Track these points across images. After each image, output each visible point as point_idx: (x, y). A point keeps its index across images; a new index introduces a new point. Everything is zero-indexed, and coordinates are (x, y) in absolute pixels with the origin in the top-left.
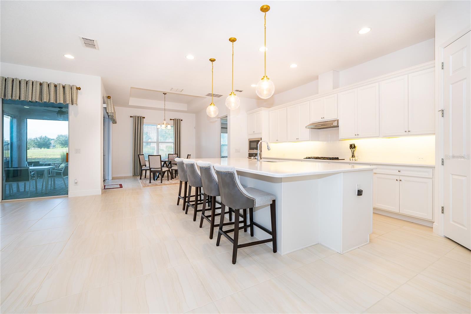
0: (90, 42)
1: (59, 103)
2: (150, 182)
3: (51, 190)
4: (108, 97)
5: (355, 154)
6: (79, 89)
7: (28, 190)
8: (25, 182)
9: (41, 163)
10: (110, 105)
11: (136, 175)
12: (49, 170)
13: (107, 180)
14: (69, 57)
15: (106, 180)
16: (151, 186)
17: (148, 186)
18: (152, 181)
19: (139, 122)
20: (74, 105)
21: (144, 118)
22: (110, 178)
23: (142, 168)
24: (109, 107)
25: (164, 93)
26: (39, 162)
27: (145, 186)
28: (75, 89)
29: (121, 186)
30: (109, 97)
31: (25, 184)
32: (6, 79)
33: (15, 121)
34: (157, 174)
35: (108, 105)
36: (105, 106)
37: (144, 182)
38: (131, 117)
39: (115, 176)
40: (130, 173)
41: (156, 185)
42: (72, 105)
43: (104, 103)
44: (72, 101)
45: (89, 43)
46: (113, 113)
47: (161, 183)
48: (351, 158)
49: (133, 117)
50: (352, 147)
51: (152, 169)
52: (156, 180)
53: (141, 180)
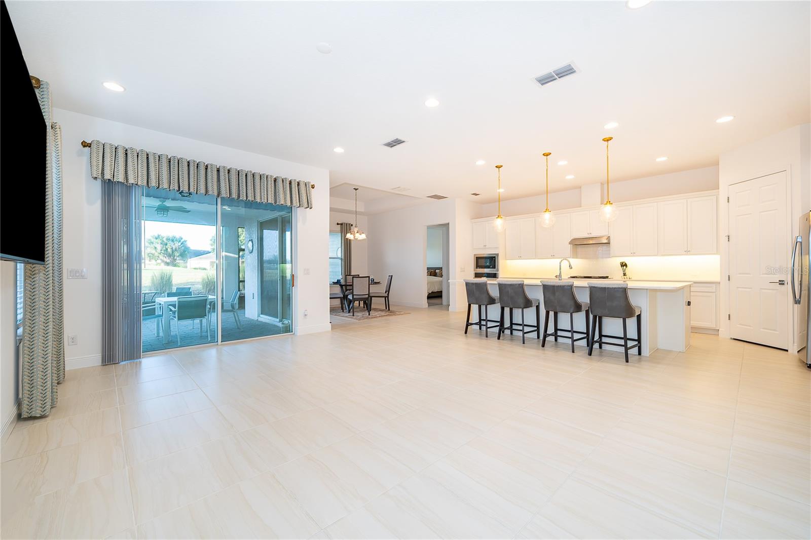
5: (627, 272)
6: (313, 187)
8: (201, 319)
14: (338, 150)
28: (310, 187)
31: (201, 321)
32: (229, 170)
44: (308, 204)
47: (369, 314)
48: (623, 277)
50: (624, 265)
51: (354, 297)
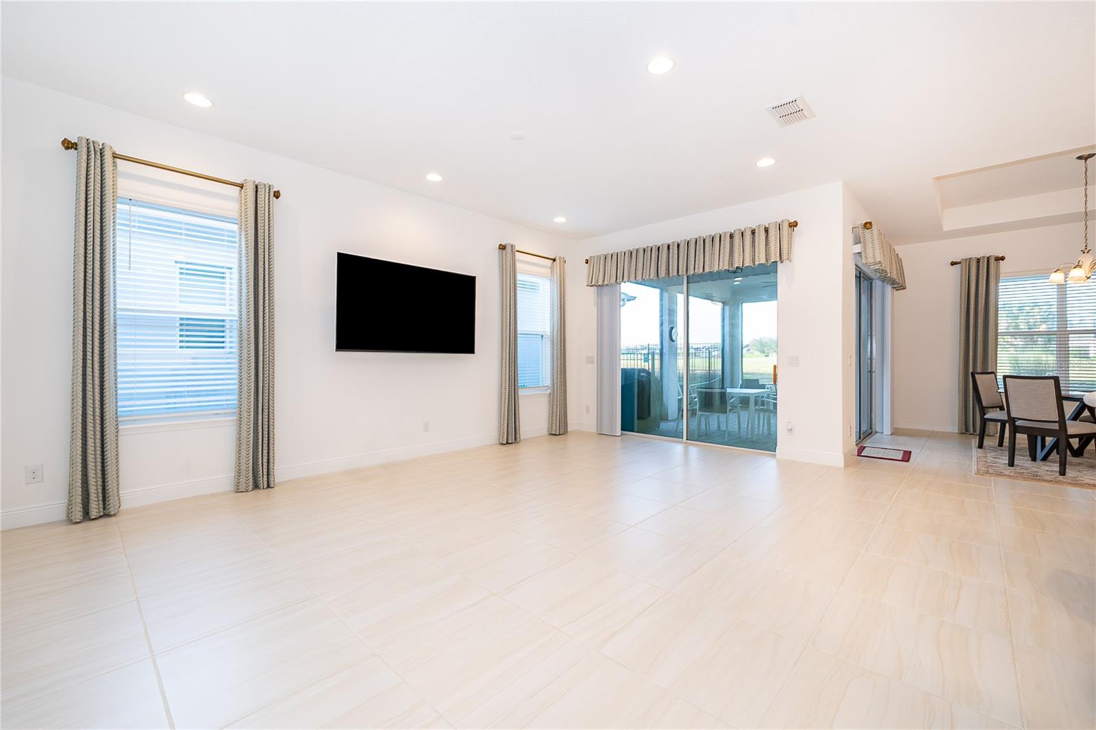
0: (791, 109)
1: (759, 264)
2: (1011, 464)
3: (763, 435)
4: (866, 223)
6: (793, 225)
7: (724, 429)
9: (761, 382)
10: (870, 245)
11: (972, 432)
12: (757, 397)
13: (878, 434)
14: (766, 162)
15: (876, 432)
16: (1009, 476)
17: (1000, 474)
18: (1022, 460)
19: (980, 276)
20: (786, 262)
21: (1003, 258)
22: (887, 430)
23: (985, 414)
24: (869, 250)
25: (1080, 158)
26: (758, 380)
27: (987, 472)
28: (785, 227)
29: (907, 456)
30: (867, 225)
31: (719, 417)
33: (727, 308)
34: (1049, 440)
35: (865, 248)
36: (858, 248)
37: (990, 459)
38: (953, 264)
39: (901, 425)
40: (951, 423)
41: (1035, 477)
42: (782, 262)
43: (857, 241)
44: (780, 255)
45: (790, 112)
46: (880, 262)
47: (1063, 473)
49: (960, 263)
51: (1018, 423)
52: (1045, 459)
53: (980, 450)
